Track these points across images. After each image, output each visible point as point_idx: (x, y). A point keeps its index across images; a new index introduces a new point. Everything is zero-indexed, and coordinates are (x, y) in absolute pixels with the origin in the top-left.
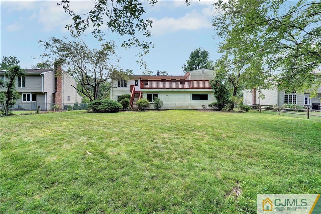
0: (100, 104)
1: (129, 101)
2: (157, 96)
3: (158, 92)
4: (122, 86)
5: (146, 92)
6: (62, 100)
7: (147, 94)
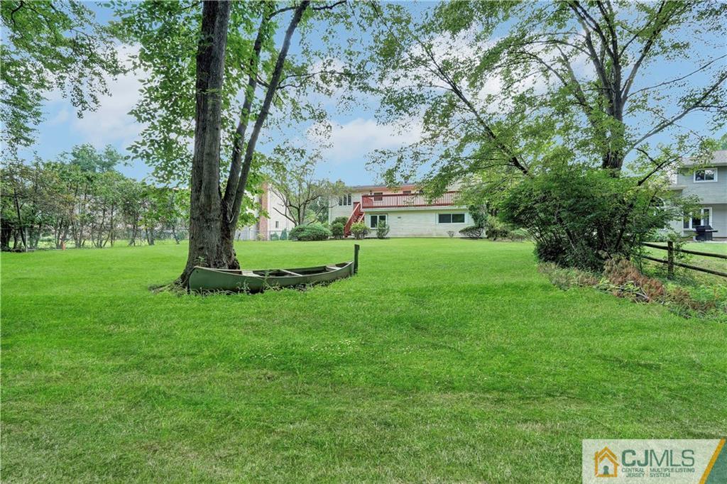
0: (302, 230)
1: (343, 227)
2: (383, 218)
3: (387, 213)
4: (345, 204)
5: (370, 213)
6: (268, 227)
7: (370, 216)
